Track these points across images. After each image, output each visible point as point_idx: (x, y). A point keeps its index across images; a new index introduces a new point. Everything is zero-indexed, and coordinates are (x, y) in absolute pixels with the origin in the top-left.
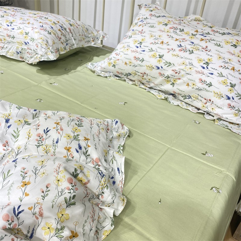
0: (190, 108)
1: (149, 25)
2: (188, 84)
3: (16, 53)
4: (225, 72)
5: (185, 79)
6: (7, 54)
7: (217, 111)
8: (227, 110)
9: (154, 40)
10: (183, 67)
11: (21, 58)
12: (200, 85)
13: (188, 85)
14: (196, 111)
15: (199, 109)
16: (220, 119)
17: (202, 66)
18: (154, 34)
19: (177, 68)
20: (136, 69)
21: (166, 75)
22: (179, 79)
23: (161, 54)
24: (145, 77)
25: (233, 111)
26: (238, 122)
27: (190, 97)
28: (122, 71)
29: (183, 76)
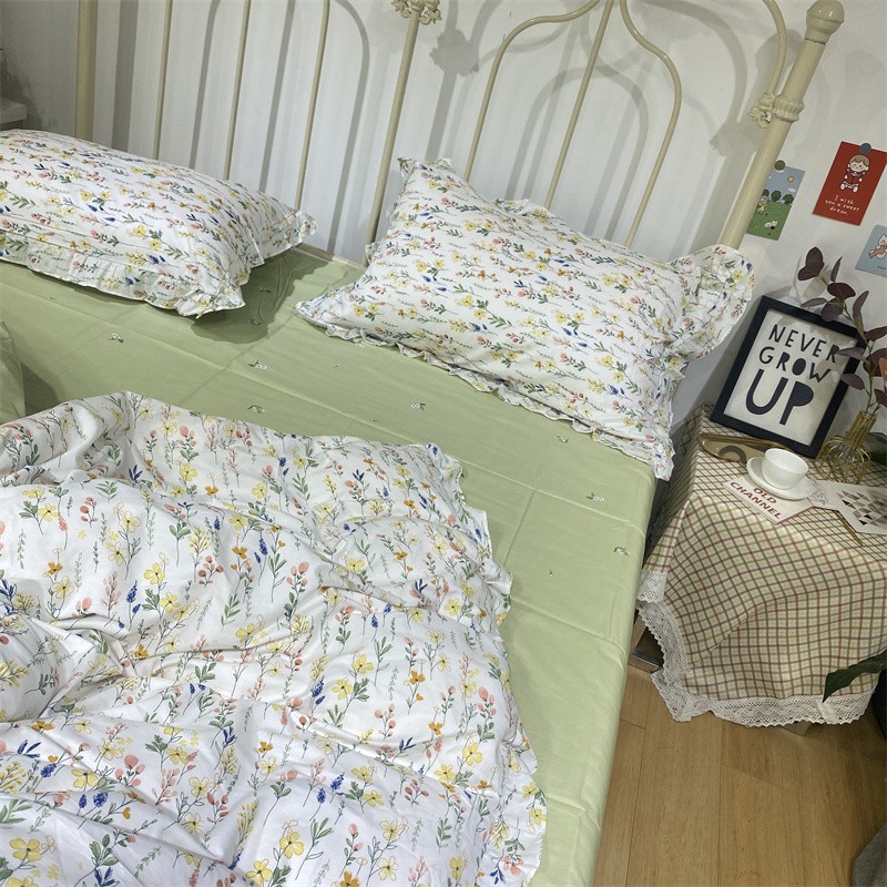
0: (544, 411)
1: (448, 228)
2: (539, 363)
3: (124, 281)
4: (608, 342)
5: (533, 353)
6: (99, 284)
7: (594, 416)
8: (611, 412)
9: (464, 267)
10: (529, 329)
11: (138, 293)
12: (563, 367)
13: (539, 365)
14: (554, 416)
15: (559, 412)
16: (600, 431)
17: (565, 330)
18: (461, 252)
19: (517, 331)
20: (427, 326)
21: (494, 344)
22: (522, 352)
23: (483, 300)
24: (446, 343)
25: (623, 415)
26: (632, 436)
27: (542, 389)
28: (391, 329)
29: (528, 347)
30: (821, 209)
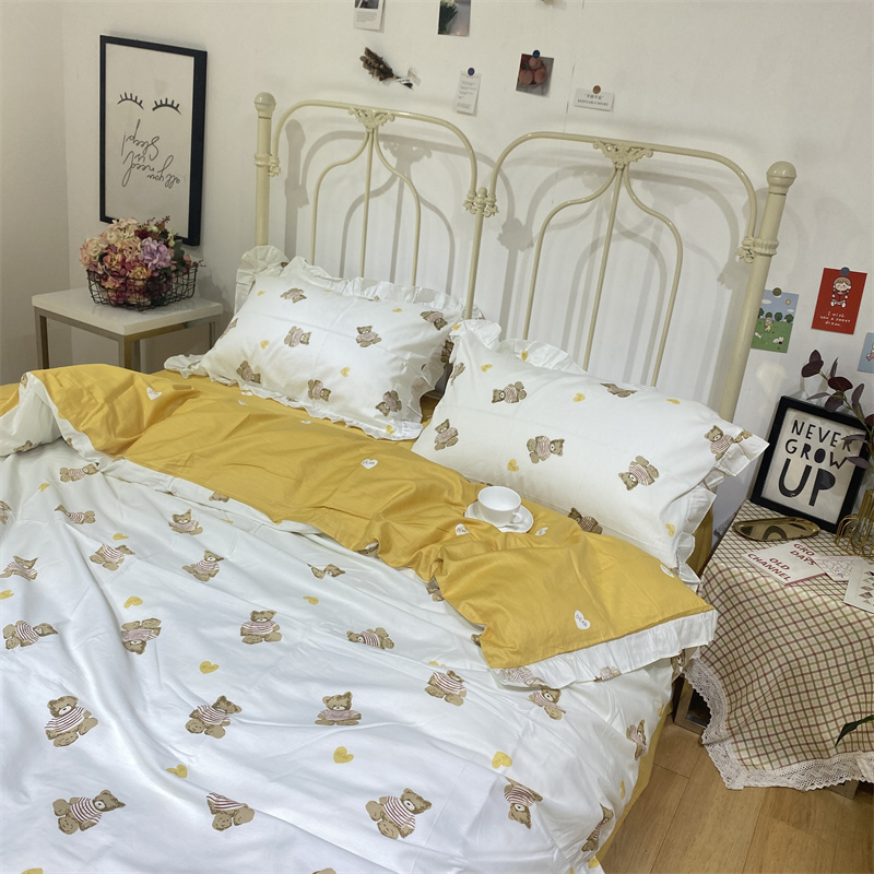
30: (818, 324)
